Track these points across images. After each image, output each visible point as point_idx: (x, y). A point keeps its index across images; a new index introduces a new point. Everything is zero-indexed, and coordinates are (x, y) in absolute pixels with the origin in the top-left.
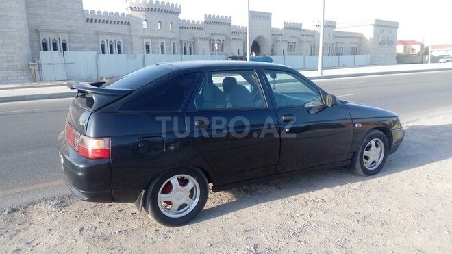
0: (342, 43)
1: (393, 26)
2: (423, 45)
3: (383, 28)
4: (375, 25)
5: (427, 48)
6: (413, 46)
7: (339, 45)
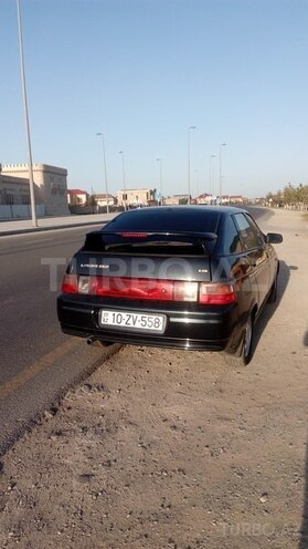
0: (12, 190)
1: (62, 174)
2: (87, 195)
3: (53, 176)
4: (44, 172)
5: (93, 197)
6: (79, 196)
7: (8, 192)
